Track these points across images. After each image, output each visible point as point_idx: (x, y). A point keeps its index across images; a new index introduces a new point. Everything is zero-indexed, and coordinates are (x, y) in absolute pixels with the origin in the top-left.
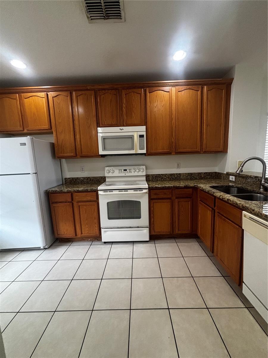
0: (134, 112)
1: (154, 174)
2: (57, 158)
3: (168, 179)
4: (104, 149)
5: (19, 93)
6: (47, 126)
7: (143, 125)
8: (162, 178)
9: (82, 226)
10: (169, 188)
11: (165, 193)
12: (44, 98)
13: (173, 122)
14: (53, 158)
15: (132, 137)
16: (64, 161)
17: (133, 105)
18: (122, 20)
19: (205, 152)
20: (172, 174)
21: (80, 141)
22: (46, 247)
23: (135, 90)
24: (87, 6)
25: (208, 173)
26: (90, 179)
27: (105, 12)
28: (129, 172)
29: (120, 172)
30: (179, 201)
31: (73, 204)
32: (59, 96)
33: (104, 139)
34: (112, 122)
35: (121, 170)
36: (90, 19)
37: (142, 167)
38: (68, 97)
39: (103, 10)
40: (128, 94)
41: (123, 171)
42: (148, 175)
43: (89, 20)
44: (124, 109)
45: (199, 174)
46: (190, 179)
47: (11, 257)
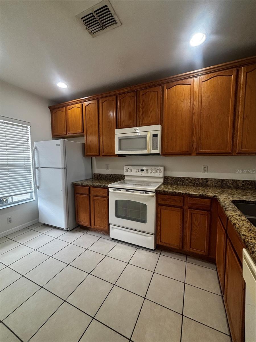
0: (150, 112)
1: (173, 176)
2: (86, 156)
3: (190, 184)
4: (120, 149)
5: (66, 106)
6: (80, 130)
7: (159, 123)
8: (183, 182)
9: (95, 218)
10: (179, 195)
11: (174, 200)
12: (80, 107)
13: (194, 118)
14: (84, 156)
15: (145, 137)
16: (94, 159)
17: (149, 104)
18: (118, 24)
19: (239, 154)
20: (195, 178)
21: (103, 142)
22: (69, 229)
23: (151, 89)
24: (85, 23)
25: (250, 181)
26: (112, 176)
27: (101, 23)
28: (146, 172)
29: (137, 172)
30: (192, 212)
31: (90, 197)
32: (89, 105)
33: (120, 140)
34: (129, 124)
35: (138, 170)
36: (92, 33)
37: (159, 168)
38: (95, 104)
39: (99, 21)
40: (145, 94)
41: (140, 171)
42: (167, 177)
43: (91, 35)
44: (141, 110)
45: (235, 181)
46: (221, 187)
47: (45, 231)
